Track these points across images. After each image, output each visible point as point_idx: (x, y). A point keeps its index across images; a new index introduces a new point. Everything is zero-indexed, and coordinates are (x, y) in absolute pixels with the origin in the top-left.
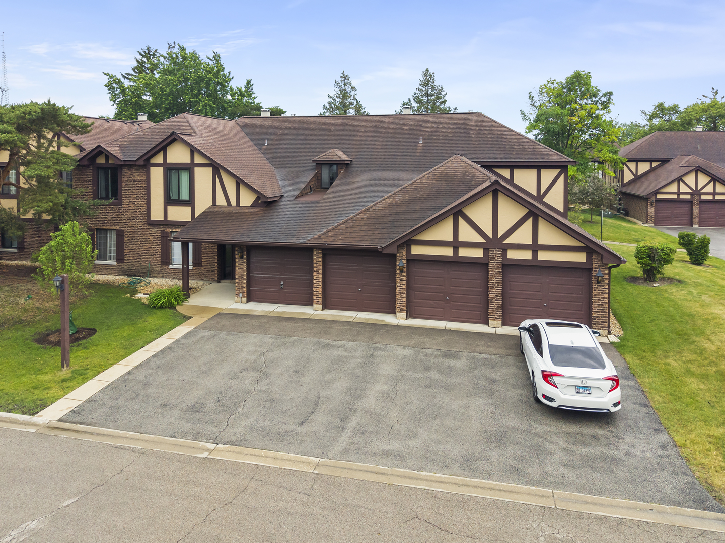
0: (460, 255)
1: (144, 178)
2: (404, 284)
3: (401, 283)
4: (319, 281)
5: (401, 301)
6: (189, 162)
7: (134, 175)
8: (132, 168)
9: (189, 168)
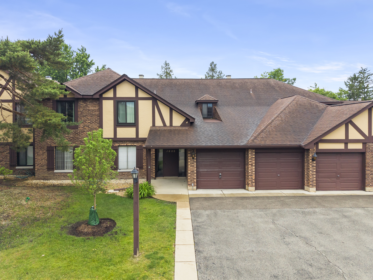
0: (349, 148)
1: (97, 108)
2: (314, 169)
3: (313, 168)
4: (253, 171)
5: (313, 180)
6: (134, 96)
7: (88, 106)
8: (87, 101)
9: (135, 101)
